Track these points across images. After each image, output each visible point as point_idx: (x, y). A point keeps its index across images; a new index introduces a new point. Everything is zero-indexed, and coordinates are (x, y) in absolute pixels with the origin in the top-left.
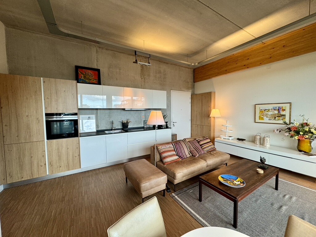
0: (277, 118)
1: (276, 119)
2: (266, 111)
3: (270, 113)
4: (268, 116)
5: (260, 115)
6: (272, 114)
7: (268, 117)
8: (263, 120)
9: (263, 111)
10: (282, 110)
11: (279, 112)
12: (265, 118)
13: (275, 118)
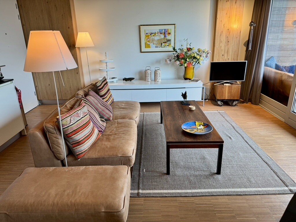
0: (163, 44)
1: (162, 46)
2: (152, 35)
3: (157, 38)
4: (155, 42)
5: (146, 41)
6: (158, 40)
7: (155, 44)
8: (150, 48)
9: (148, 36)
10: (168, 34)
11: (165, 36)
12: (151, 44)
13: (161, 44)
